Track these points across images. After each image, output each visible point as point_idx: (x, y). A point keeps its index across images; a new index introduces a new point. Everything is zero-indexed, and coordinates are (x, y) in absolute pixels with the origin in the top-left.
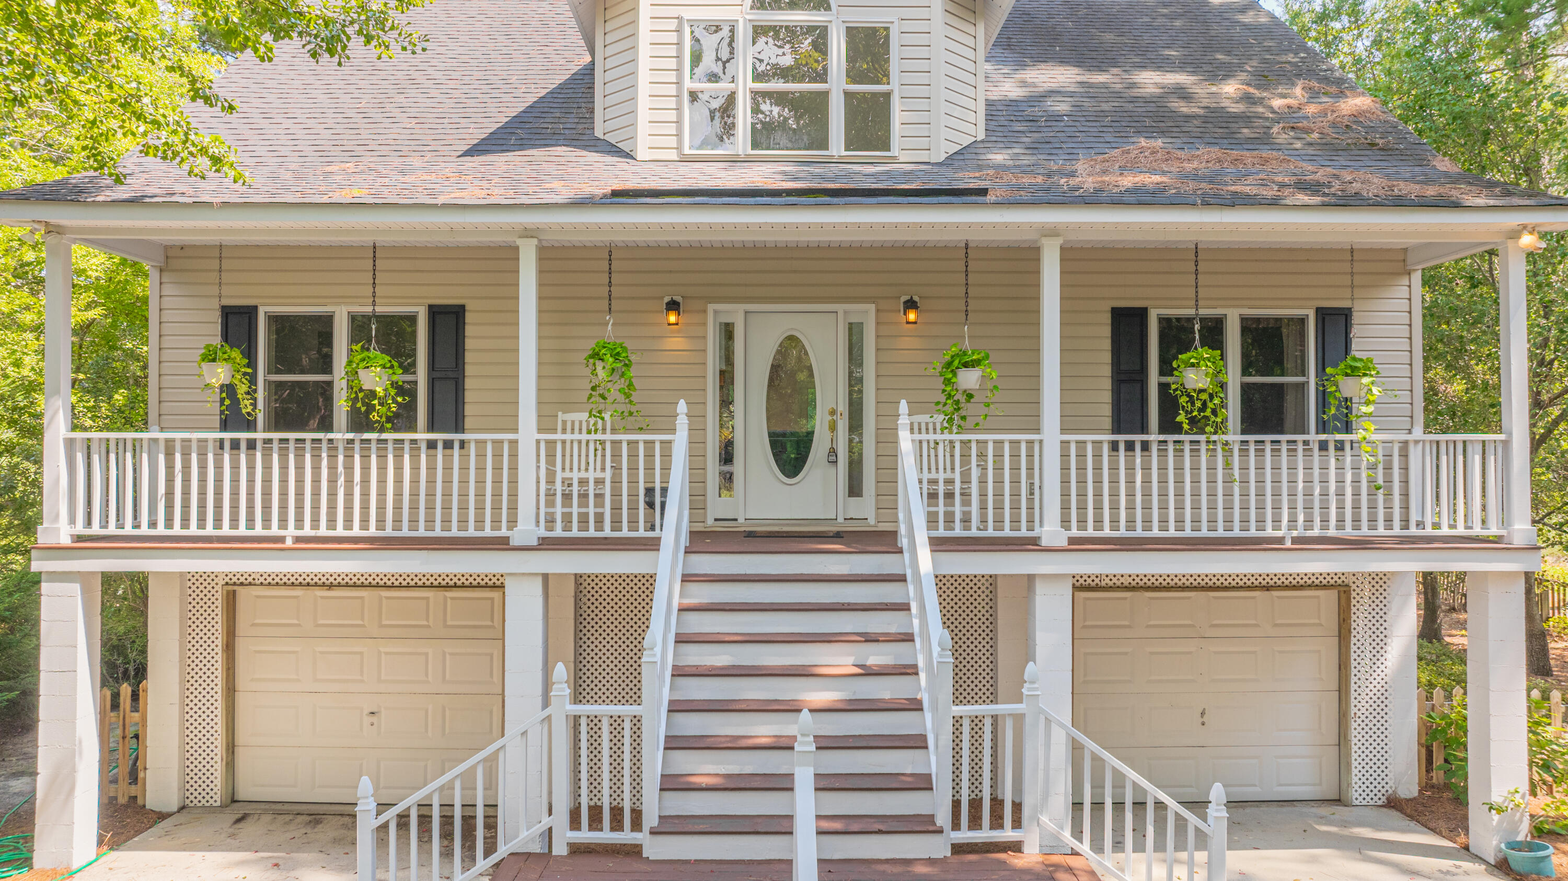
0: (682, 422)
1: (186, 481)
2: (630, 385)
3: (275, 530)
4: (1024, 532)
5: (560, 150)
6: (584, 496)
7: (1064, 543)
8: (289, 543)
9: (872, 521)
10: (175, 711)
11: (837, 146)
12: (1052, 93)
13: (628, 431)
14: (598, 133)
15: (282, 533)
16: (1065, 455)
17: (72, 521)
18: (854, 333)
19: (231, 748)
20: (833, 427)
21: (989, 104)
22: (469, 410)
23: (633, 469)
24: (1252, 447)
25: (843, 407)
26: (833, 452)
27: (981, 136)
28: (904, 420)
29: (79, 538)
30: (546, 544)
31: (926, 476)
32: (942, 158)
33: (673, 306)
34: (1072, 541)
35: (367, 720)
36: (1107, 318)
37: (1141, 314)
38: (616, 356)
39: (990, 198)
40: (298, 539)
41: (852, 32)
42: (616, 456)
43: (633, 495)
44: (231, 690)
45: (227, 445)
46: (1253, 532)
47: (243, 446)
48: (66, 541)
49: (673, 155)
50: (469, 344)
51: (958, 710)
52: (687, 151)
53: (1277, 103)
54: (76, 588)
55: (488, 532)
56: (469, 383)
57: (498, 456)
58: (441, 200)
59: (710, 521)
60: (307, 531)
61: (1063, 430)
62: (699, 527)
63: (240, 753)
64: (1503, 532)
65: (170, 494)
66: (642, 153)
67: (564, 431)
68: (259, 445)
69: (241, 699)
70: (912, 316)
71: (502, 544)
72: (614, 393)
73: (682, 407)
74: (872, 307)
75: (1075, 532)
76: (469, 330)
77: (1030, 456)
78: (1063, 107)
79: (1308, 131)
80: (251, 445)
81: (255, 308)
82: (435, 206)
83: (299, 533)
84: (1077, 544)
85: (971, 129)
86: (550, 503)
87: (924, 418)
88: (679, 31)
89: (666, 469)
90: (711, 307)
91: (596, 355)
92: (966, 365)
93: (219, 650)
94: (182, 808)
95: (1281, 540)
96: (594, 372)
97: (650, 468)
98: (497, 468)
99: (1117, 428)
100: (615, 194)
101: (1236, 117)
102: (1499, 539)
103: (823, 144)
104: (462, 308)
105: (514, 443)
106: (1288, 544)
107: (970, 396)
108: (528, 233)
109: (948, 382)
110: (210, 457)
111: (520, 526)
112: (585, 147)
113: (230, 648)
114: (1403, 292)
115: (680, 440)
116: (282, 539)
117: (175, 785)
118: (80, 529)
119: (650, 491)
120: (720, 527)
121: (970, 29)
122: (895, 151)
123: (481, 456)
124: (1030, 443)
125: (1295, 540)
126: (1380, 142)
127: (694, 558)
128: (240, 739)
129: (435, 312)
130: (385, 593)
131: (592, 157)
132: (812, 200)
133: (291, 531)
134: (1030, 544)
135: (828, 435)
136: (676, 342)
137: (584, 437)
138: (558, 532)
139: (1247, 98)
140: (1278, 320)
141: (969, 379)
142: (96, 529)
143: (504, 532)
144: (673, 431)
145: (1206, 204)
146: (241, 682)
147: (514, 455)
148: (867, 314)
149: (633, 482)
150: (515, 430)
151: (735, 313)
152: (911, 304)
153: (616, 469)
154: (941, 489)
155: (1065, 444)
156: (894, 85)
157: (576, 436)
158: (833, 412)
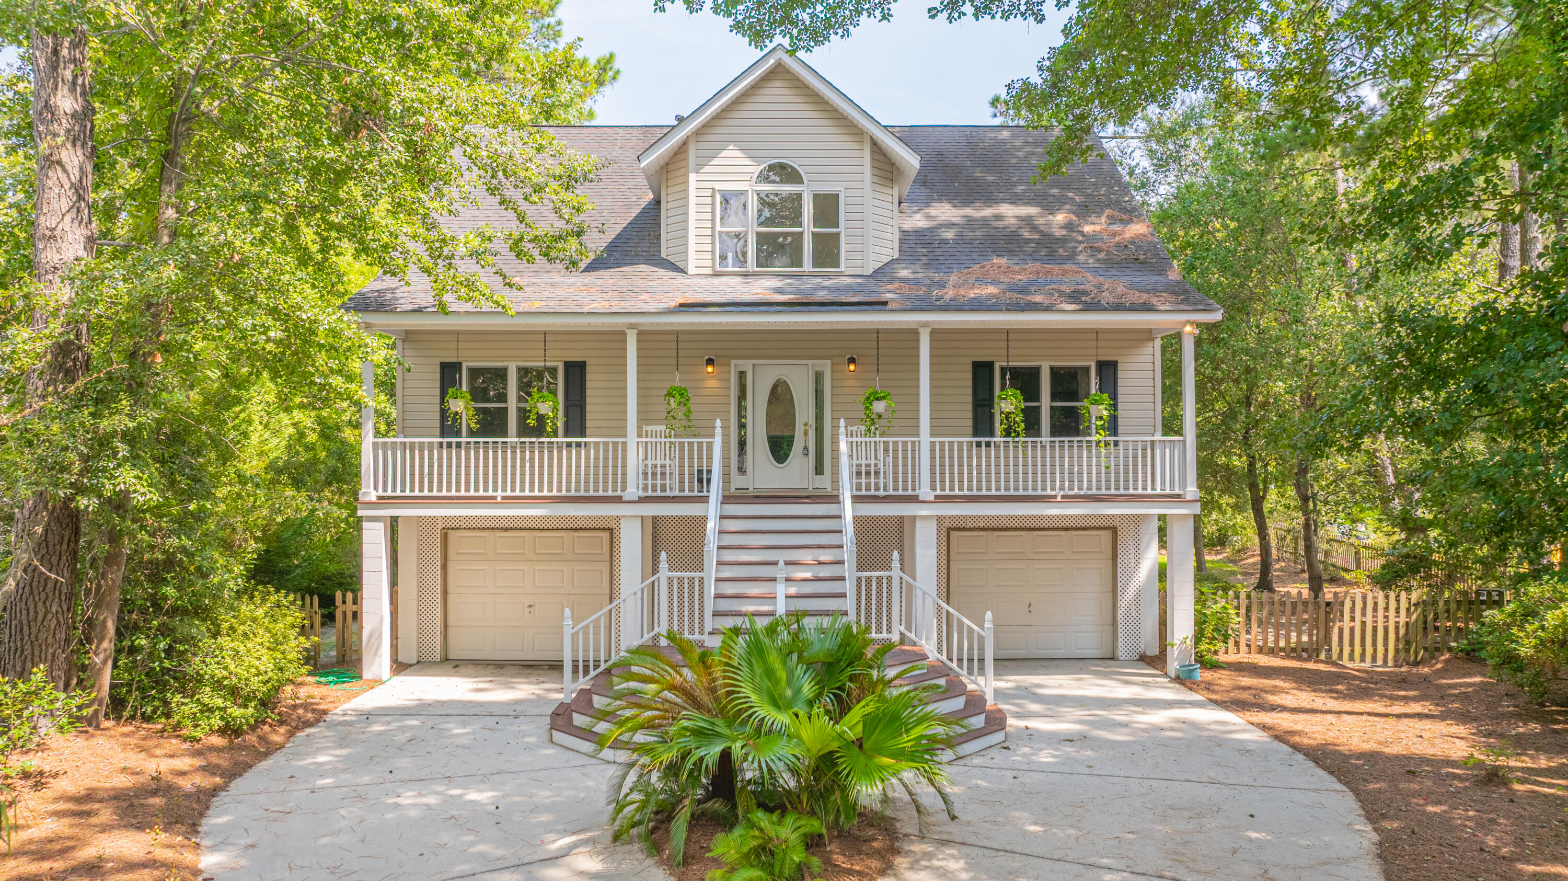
0: (718, 431)
1: (440, 467)
2: (689, 411)
3: (490, 493)
4: (910, 492)
5: (642, 267)
6: (663, 474)
7: (932, 499)
8: (499, 499)
9: (829, 489)
10: (414, 604)
11: (807, 266)
12: (941, 225)
13: (688, 436)
14: (664, 255)
15: (495, 494)
16: (933, 450)
17: (376, 488)
18: (819, 377)
19: (446, 626)
20: (806, 433)
21: (903, 232)
22: (588, 424)
23: (691, 458)
24: (1057, 445)
25: (812, 421)
26: (806, 448)
27: (896, 256)
28: (842, 430)
29: (380, 498)
30: (642, 500)
31: (855, 462)
32: (871, 271)
33: (710, 362)
34: (936, 497)
35: (527, 610)
36: (970, 368)
37: (990, 365)
38: (682, 395)
39: (889, 307)
40: (503, 498)
41: (816, 197)
42: (682, 451)
43: (691, 475)
44: (445, 593)
45: (445, 445)
46: (1039, 492)
47: (454, 445)
48: (374, 499)
49: (709, 271)
50: (589, 385)
51: (859, 574)
52: (718, 268)
53: (1087, 229)
54: (381, 525)
55: (610, 493)
56: (588, 408)
57: (615, 451)
58: (586, 310)
59: (733, 490)
60: (509, 493)
61: (932, 435)
62: (727, 493)
63: (451, 631)
64: (1181, 492)
65: (431, 474)
66: (692, 270)
67: (647, 436)
68: (463, 445)
69: (451, 598)
70: (852, 367)
71: (618, 500)
72: (680, 415)
73: (718, 423)
74: (828, 362)
75: (938, 492)
76: (589, 377)
77: (913, 450)
78: (949, 235)
79: (1099, 250)
80: (459, 445)
81: (460, 364)
82: (583, 313)
83: (504, 494)
84: (939, 499)
85: (889, 252)
86: (646, 478)
87: (854, 428)
88: (713, 196)
89: (710, 458)
90: (733, 362)
91: (670, 394)
92: (877, 399)
93: (439, 568)
94: (418, 662)
95: (1055, 497)
96: (669, 404)
97: (700, 458)
98: (615, 459)
99: (976, 433)
100: (681, 305)
101: (1058, 240)
102: (1179, 496)
103: (800, 264)
104: (584, 363)
105: (624, 444)
106: (1059, 499)
107: (880, 416)
108: (632, 326)
109: (867, 408)
110: (436, 452)
111: (629, 490)
112: (655, 265)
113: (444, 567)
114: (1150, 351)
115: (717, 442)
116: (495, 498)
117: (415, 648)
118: (380, 493)
119: (700, 472)
120: (739, 493)
121: (890, 191)
122: (842, 268)
123: (597, 452)
124: (913, 442)
125: (1063, 497)
126: (1142, 257)
127: (726, 506)
128: (451, 621)
129: (568, 366)
130: (538, 534)
131: (662, 272)
132: (790, 309)
133: (500, 493)
134: (914, 499)
135: (803, 438)
136: (712, 383)
137: (663, 440)
138: (650, 493)
139: (1069, 226)
140: (1076, 368)
141: (879, 407)
142: (389, 493)
143: (619, 493)
144: (713, 436)
145: (1008, 310)
146: (451, 588)
147: (625, 451)
148: (826, 366)
149: (691, 466)
150: (625, 436)
151: (747, 365)
152: (852, 360)
153: (682, 459)
154: (863, 469)
155: (933, 444)
156: (842, 229)
157: (658, 440)
158: (806, 425)
